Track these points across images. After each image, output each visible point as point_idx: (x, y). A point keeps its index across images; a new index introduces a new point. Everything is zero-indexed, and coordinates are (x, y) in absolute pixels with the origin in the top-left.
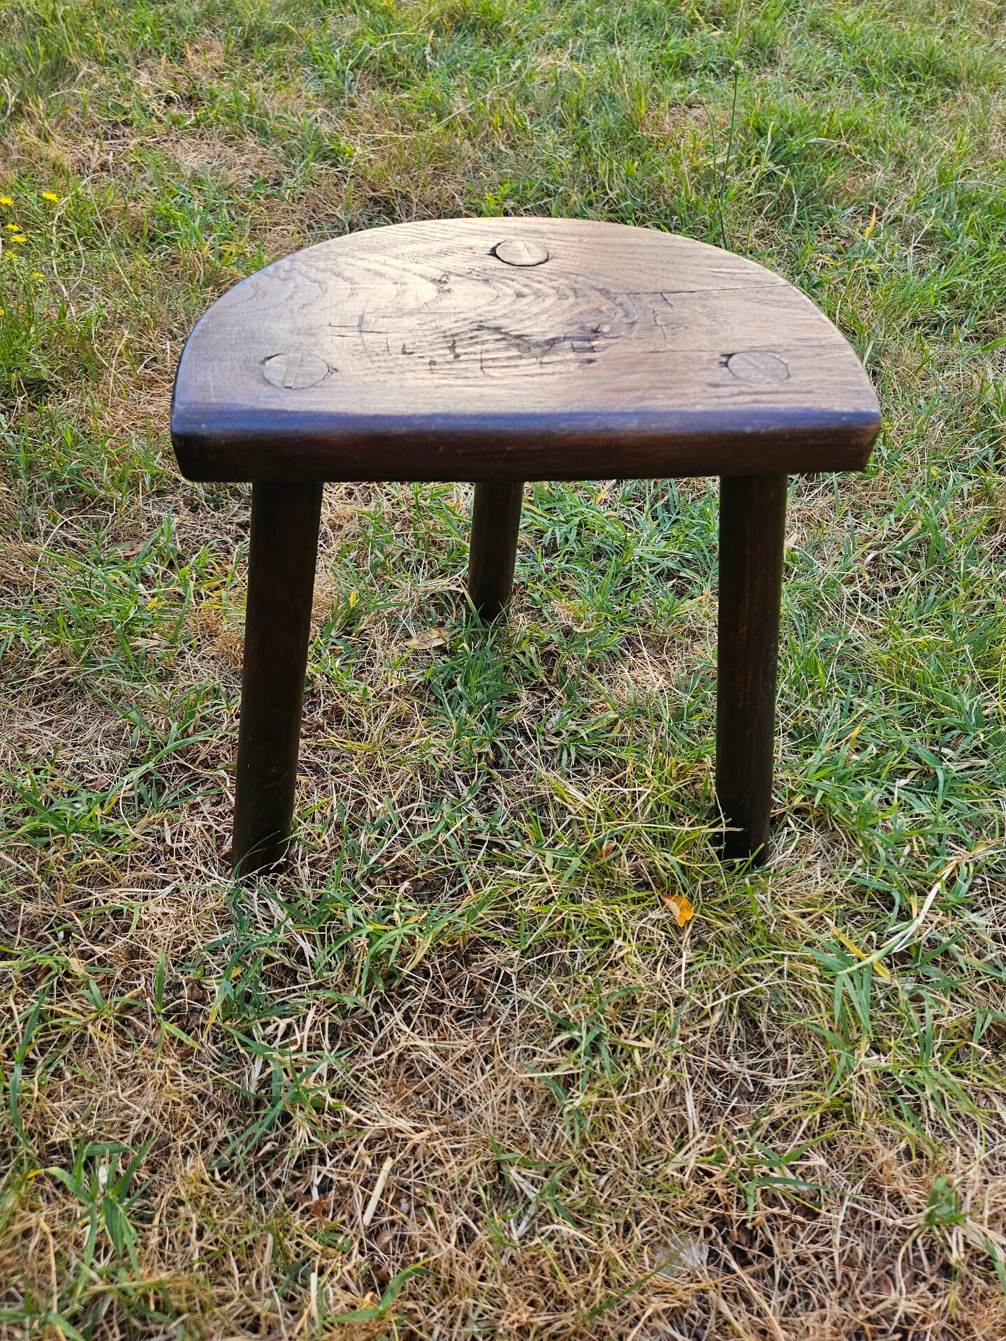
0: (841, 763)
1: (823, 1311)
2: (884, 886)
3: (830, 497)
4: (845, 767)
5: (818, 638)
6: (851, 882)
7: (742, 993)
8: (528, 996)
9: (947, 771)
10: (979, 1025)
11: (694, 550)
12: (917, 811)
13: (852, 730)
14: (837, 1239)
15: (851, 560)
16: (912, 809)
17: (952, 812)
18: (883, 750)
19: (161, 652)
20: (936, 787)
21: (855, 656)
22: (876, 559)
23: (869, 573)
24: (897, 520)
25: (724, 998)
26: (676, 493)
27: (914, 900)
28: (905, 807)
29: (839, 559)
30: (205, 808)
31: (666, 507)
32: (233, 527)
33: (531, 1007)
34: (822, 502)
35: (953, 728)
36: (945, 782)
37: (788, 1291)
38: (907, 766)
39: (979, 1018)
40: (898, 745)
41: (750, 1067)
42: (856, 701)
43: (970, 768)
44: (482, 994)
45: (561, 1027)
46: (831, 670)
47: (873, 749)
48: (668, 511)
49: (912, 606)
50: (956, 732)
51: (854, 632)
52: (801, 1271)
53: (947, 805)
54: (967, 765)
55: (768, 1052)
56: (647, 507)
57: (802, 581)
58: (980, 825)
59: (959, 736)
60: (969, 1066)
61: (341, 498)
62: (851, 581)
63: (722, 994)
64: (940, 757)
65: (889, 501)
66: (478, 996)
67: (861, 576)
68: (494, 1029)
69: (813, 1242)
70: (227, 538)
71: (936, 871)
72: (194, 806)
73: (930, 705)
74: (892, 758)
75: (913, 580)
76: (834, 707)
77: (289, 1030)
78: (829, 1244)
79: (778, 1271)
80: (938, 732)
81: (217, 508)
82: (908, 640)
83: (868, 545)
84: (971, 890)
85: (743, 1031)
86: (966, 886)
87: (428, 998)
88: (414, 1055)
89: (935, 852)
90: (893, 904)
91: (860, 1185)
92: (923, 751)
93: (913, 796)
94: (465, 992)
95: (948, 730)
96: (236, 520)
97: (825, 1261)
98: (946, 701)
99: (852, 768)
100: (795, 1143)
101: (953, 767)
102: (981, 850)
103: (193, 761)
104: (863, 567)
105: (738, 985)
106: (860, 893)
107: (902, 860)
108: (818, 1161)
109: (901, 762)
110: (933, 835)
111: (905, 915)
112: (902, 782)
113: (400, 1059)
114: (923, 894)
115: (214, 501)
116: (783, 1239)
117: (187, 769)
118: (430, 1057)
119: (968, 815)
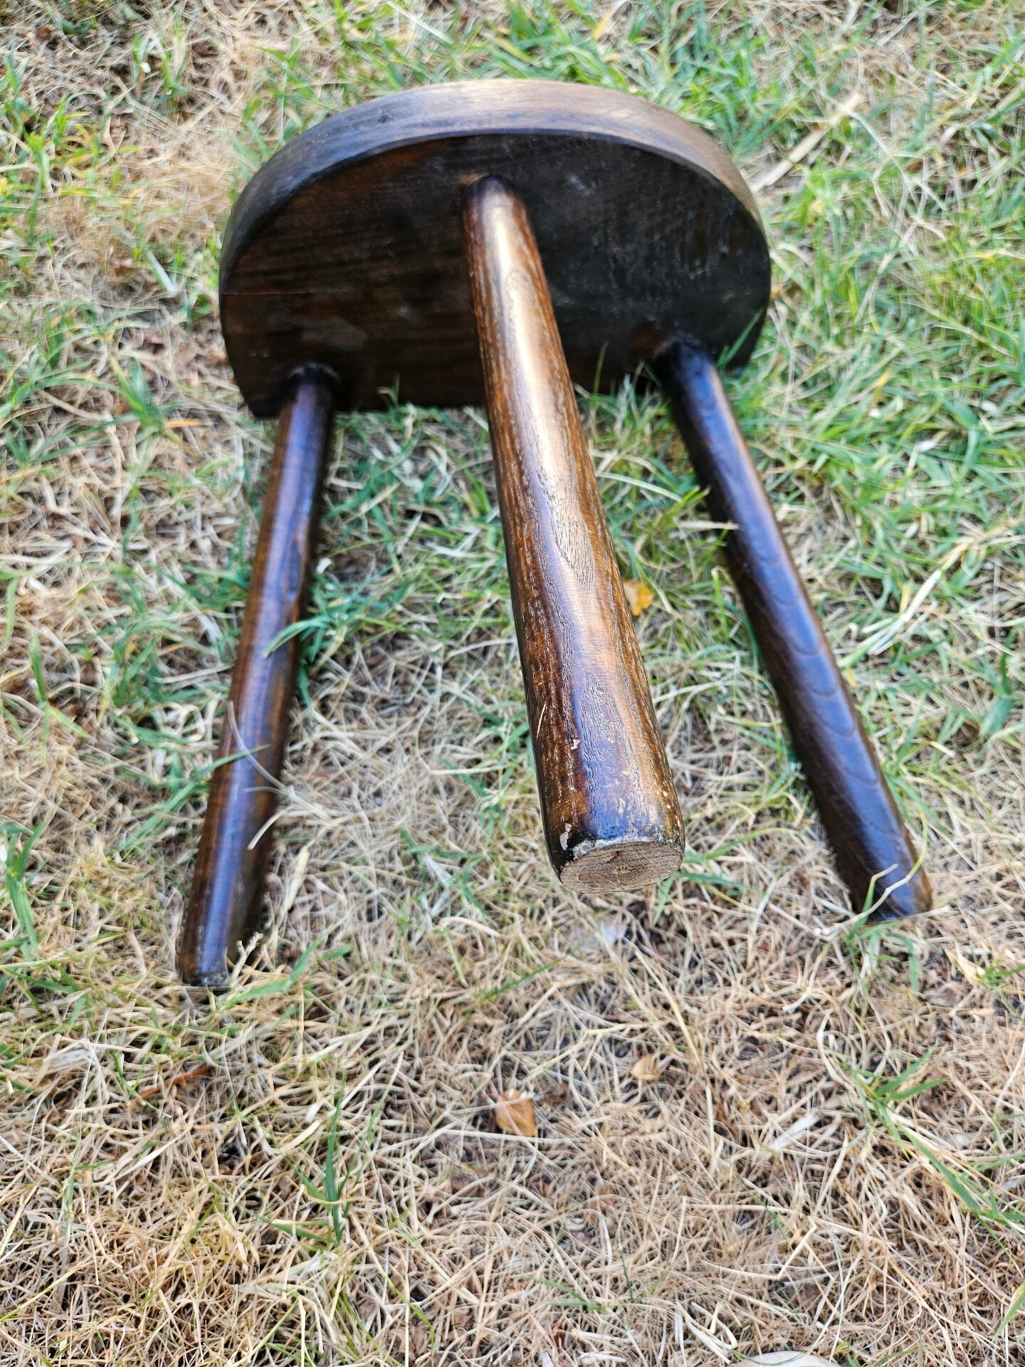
0: (857, 421)
1: (728, 990)
2: (877, 572)
3: (915, 38)
4: (860, 425)
5: (858, 250)
6: (838, 568)
7: (695, 689)
8: (455, 688)
9: (982, 432)
10: (947, 725)
11: (717, 116)
12: (934, 483)
13: (876, 377)
14: (753, 928)
15: (924, 134)
16: (929, 479)
17: (977, 483)
18: (911, 404)
19: (17, 256)
20: (963, 453)
21: (904, 277)
22: (957, 136)
23: (945, 157)
24: (996, 76)
25: (673, 693)
26: (704, 27)
27: (907, 588)
28: (921, 475)
29: (910, 135)
30: (87, 462)
31: (691, 48)
32: (106, 74)
33: (459, 700)
34: (901, 46)
35: (1003, 377)
36: (977, 446)
37: (697, 970)
38: (936, 425)
39: (950, 719)
40: (931, 398)
41: (693, 762)
42: (892, 339)
43: (1013, 429)
44: (406, 683)
45: (488, 722)
46: (869, 296)
47: (898, 404)
48: (693, 56)
49: (989, 208)
50: (1005, 383)
51: (908, 243)
52: (713, 953)
53: (972, 475)
54: (1009, 424)
55: (713, 749)
56: (663, 48)
57: (854, 166)
58: (1003, 500)
59: (1009, 387)
60: (929, 764)
61: (248, 29)
62: (917, 168)
63: (673, 688)
64: (977, 412)
65: (992, 48)
66: (404, 685)
67: (932, 161)
68: (416, 721)
69: (730, 928)
70: (99, 91)
71: (941, 556)
72: (74, 459)
73: (981, 346)
74: (920, 416)
75: (998, 166)
76: (861, 347)
77: (190, 719)
78: (746, 931)
79: (689, 953)
80: (984, 382)
81: (83, 44)
82: (974, 255)
83: (951, 113)
84: (977, 576)
85: (689, 728)
86: (971, 574)
87: (348, 687)
88: (330, 745)
89: (944, 533)
90: (882, 590)
91: (786, 878)
92: (960, 408)
93: (934, 462)
94: (389, 679)
95: (997, 379)
96: (110, 62)
97: (739, 946)
98: (1002, 341)
99: (869, 428)
100: (727, 836)
101: (990, 427)
102: (997, 531)
103: (72, 403)
104: (937, 148)
105: (692, 681)
106: (848, 578)
107: (904, 543)
108: (747, 857)
109: (932, 419)
110: (946, 512)
111: (893, 607)
112: (927, 445)
113: (315, 750)
114: (919, 580)
115: (77, 32)
116: (699, 926)
117: (65, 413)
118: (349, 747)
119: (996, 488)
